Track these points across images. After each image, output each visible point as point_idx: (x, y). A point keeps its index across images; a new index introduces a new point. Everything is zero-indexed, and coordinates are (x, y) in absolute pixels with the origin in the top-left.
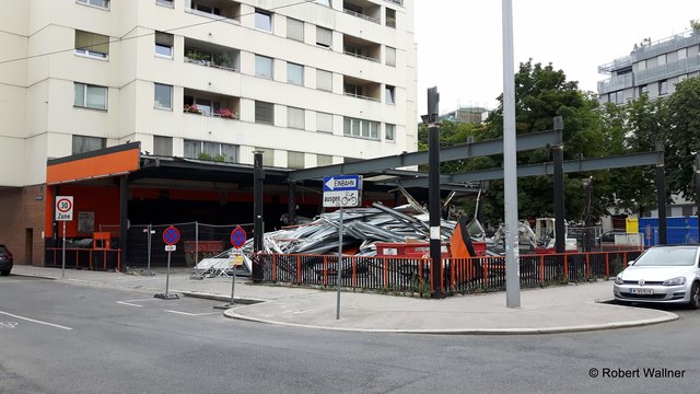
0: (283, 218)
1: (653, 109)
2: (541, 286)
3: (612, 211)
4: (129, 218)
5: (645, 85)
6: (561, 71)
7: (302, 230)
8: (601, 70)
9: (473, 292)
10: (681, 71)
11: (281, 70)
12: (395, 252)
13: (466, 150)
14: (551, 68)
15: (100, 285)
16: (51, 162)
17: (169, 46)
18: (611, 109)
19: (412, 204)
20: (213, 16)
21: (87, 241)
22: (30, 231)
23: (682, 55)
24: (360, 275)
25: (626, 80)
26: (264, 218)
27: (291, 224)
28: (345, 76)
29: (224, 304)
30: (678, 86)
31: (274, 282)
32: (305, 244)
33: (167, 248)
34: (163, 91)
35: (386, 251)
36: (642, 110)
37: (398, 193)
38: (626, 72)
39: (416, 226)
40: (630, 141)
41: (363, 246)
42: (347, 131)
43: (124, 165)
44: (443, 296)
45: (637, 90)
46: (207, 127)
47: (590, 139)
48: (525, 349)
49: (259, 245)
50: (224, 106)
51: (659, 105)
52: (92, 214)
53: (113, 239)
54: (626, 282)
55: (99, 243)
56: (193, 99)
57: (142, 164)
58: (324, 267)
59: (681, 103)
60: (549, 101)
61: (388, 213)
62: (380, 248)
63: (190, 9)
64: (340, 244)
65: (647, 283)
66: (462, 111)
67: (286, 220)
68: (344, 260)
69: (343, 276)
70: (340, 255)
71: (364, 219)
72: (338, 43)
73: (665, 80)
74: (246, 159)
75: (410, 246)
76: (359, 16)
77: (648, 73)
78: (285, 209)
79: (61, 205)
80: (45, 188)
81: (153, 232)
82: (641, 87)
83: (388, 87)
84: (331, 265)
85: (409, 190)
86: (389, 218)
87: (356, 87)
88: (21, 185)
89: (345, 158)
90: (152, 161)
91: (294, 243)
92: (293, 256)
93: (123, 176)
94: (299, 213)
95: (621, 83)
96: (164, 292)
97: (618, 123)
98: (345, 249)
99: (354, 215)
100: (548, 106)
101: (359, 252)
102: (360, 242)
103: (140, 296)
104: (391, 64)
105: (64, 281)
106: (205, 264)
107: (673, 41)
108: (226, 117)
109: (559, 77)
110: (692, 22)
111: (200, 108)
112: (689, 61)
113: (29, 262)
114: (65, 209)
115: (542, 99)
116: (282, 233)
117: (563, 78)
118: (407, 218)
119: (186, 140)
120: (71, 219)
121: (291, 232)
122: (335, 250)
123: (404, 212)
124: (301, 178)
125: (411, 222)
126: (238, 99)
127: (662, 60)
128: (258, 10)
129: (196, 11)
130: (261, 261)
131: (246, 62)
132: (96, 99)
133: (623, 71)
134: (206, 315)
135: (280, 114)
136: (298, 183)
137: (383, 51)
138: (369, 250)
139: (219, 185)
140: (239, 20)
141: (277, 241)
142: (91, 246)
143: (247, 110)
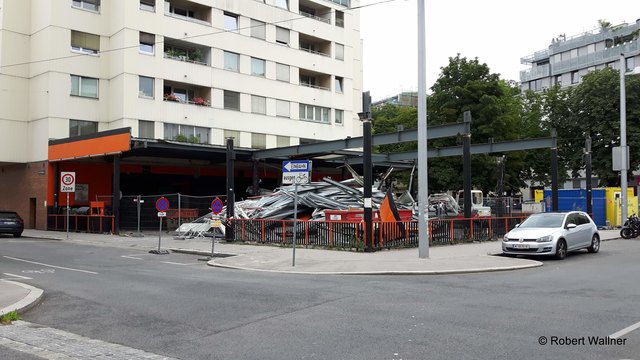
0: (249, 190)
1: (564, 96)
2: (452, 244)
3: (528, 183)
4: (121, 190)
5: (560, 75)
6: (485, 65)
7: (264, 200)
8: (523, 61)
9: (397, 247)
10: (590, 63)
11: (246, 64)
12: (339, 217)
13: (397, 136)
14: (477, 62)
15: (101, 244)
16: (52, 143)
17: (152, 44)
18: (530, 95)
19: (356, 178)
20: (188, 18)
21: (84, 209)
22: (33, 201)
23: (591, 49)
24: (312, 236)
25: (544, 70)
26: (235, 191)
27: (255, 195)
28: (300, 69)
29: (206, 258)
30: (585, 77)
31: (243, 241)
32: (267, 212)
33: (159, 214)
34: (146, 83)
35: (332, 217)
36: (555, 97)
37: (344, 169)
38: (544, 63)
39: (358, 196)
40: (545, 123)
41: (315, 213)
42: (302, 116)
43: (117, 147)
44: (374, 250)
45: (553, 79)
46: (183, 113)
47: (508, 122)
48: (422, 282)
49: (230, 212)
50: (198, 94)
51: (569, 93)
52: (86, 186)
53: (106, 207)
54: (510, 240)
55: (95, 210)
56: (171, 89)
57: (132, 145)
58: (283, 230)
59: (586, 92)
60: (474, 90)
61: (336, 186)
62: (328, 215)
63: (168, 13)
64: (295, 212)
65: (525, 240)
66: (404, 95)
67: (251, 192)
68: (299, 225)
69: (297, 237)
70: (295, 220)
71: (316, 191)
72: (294, 40)
73: (577, 71)
74: (217, 140)
75: (351, 213)
76: (312, 17)
77: (562, 64)
78: (250, 183)
79: (65, 180)
80: (47, 165)
81: (142, 201)
82: (557, 76)
83: (337, 78)
84: (289, 228)
85: (353, 167)
86: (335, 190)
87: (311, 78)
88: (25, 161)
89: (301, 139)
90: (141, 143)
91: (258, 210)
92: (258, 221)
93: (117, 155)
94: (261, 186)
95: (539, 72)
96: (156, 249)
97: (536, 108)
98: (299, 216)
99: (308, 188)
100: (473, 95)
101: (311, 218)
102: (313, 209)
103: (136, 252)
104: (340, 59)
105: (69, 241)
106: (185, 228)
107: (584, 37)
108: (199, 104)
109: (484, 69)
110: (600, 21)
111: (177, 96)
112: (597, 55)
113: (33, 226)
114: (68, 183)
115: (468, 89)
116: (248, 202)
117: (487, 71)
118: (351, 190)
119: (166, 124)
120: (73, 190)
121: (255, 202)
122: (291, 216)
123: (348, 185)
124: (263, 156)
125: (354, 194)
126: (209, 89)
127: (574, 53)
128: (227, 13)
129: (173, 14)
130: (233, 225)
131: (215, 57)
132: (89, 89)
133: (542, 62)
134: (194, 264)
135: (245, 102)
136: (260, 161)
137: (333, 47)
138: (320, 216)
139: (195, 162)
140: (210, 22)
141: (244, 209)
142: (88, 212)
143: (217, 98)
